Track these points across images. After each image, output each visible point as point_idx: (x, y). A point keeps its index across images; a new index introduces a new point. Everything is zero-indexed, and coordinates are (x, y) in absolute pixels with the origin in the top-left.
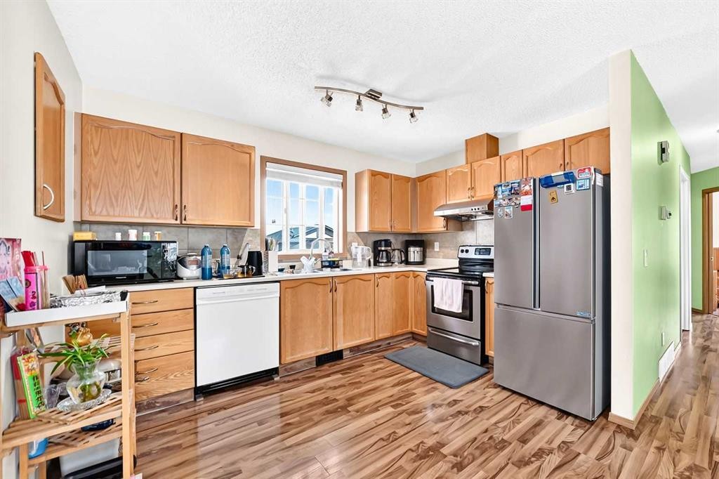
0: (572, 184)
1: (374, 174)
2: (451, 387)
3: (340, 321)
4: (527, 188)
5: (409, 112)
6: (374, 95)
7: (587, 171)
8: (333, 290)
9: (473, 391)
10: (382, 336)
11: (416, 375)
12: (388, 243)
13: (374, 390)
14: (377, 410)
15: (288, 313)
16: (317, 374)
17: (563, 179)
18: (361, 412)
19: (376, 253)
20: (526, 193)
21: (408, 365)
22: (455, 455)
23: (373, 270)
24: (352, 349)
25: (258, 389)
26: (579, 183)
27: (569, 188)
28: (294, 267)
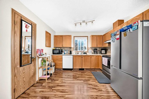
0: (131, 29)
1: (92, 36)
2: (99, 83)
3: (83, 63)
4: (118, 33)
5: (91, 22)
6: (84, 22)
7: (137, 22)
8: (82, 58)
9: (103, 86)
10: (92, 68)
11: (94, 77)
12: (96, 49)
13: (84, 77)
14: (81, 80)
15: (74, 61)
16: (78, 71)
17: (126, 28)
18: (78, 80)
19: (94, 51)
20: (118, 35)
21: (94, 75)
22: (85, 96)
23: (93, 55)
24: (86, 69)
25: (69, 71)
26: (133, 28)
27: (130, 30)
28: (78, 53)
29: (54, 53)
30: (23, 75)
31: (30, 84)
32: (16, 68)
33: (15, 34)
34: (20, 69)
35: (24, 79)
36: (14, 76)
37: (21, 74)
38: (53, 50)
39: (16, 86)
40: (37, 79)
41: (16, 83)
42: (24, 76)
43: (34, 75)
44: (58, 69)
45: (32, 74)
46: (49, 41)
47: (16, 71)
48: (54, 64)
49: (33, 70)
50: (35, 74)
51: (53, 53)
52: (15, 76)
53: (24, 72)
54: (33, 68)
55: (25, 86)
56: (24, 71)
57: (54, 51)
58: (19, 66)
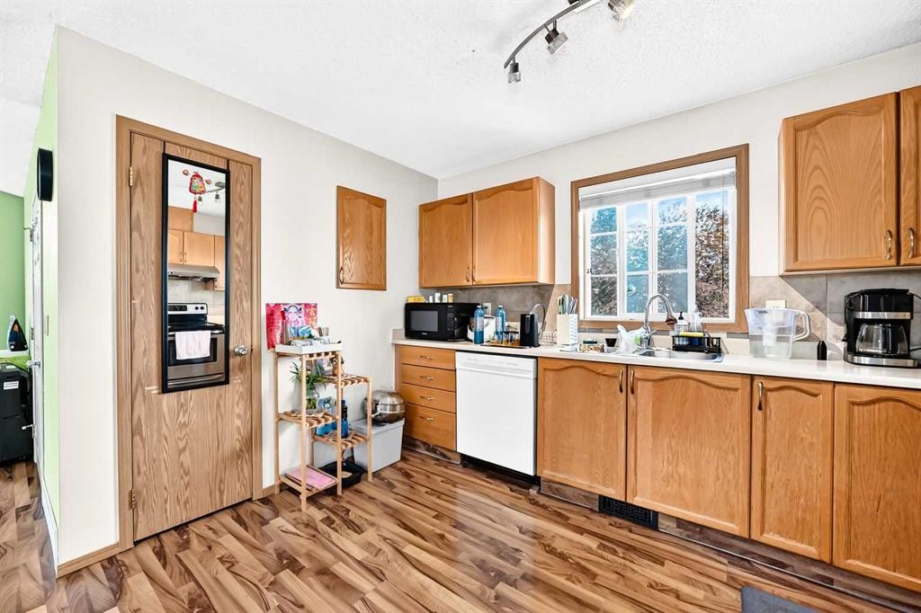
8: (628, 390)
24: (681, 523)
28: (611, 343)
29: (415, 327)
30: (178, 434)
31: (221, 492)
32: (139, 396)
33: (135, 234)
34: (160, 404)
35: (186, 458)
36: (130, 431)
37: (165, 430)
38: (410, 308)
39: (139, 480)
40: (269, 480)
41: (143, 469)
42: (182, 445)
43: (250, 450)
44: (434, 451)
45: (232, 441)
46: (369, 247)
47: (140, 410)
48: (394, 406)
49: (238, 422)
50: (251, 443)
51: (411, 333)
52: (135, 431)
53: (185, 425)
54: (239, 409)
55: (187, 494)
56: (182, 419)
57: (415, 314)
58: (154, 388)
